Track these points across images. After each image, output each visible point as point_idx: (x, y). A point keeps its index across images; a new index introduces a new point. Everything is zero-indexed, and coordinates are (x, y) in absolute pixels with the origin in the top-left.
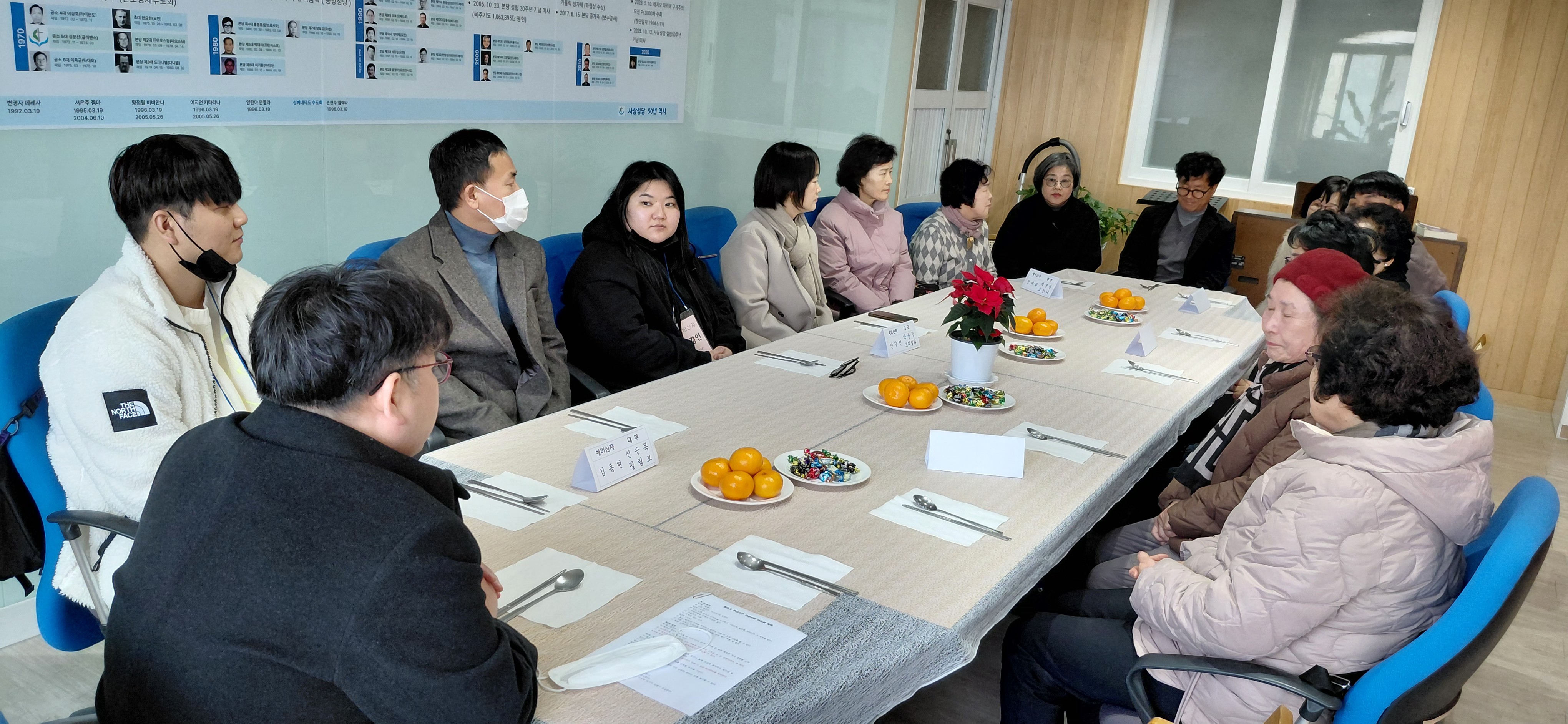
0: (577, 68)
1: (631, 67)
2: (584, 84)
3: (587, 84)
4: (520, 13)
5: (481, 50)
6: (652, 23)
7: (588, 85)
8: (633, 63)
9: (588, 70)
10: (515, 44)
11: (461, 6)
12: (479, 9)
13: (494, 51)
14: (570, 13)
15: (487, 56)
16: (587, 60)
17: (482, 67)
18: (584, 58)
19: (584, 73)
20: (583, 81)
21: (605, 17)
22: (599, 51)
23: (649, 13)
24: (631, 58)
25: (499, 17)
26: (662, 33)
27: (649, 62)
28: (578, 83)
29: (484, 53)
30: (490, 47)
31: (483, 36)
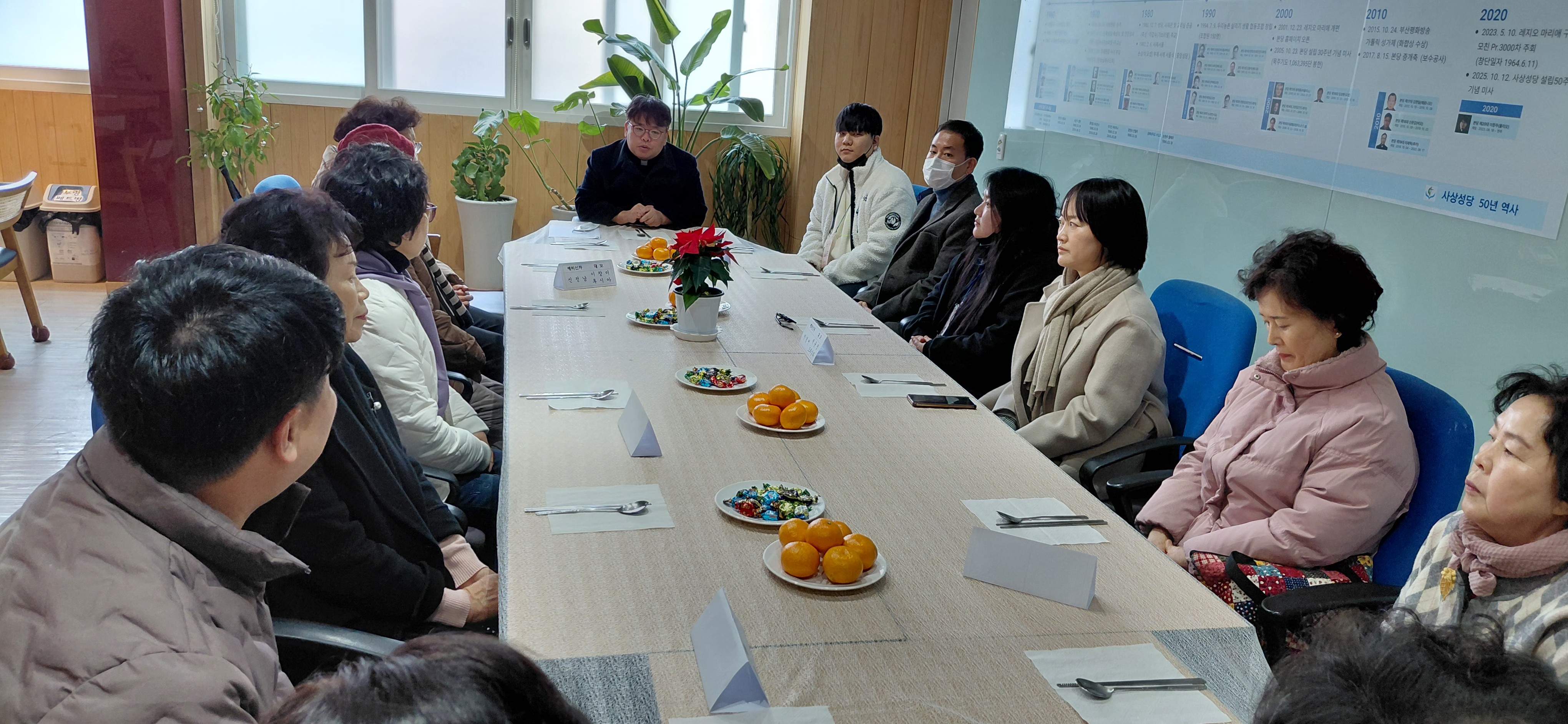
0: (1374, 125)
1: (1458, 130)
2: (1379, 147)
3: (1383, 147)
4: (1317, 58)
5: (1273, 98)
6: (1512, 63)
7: (1385, 148)
8: (1463, 124)
9: (1389, 129)
10: (1306, 93)
11: (1264, 54)
12: (1279, 56)
13: (1284, 99)
14: (1376, 55)
15: (1277, 104)
16: (1389, 116)
17: (1271, 116)
18: (1385, 112)
19: (1381, 132)
20: (1378, 143)
21: (1425, 58)
22: (1409, 104)
23: (1505, 47)
24: (1461, 118)
25: (1295, 63)
26: (1533, 79)
27: (1494, 125)
28: (1372, 143)
29: (1275, 101)
30: (1281, 96)
31: (1277, 83)
